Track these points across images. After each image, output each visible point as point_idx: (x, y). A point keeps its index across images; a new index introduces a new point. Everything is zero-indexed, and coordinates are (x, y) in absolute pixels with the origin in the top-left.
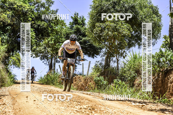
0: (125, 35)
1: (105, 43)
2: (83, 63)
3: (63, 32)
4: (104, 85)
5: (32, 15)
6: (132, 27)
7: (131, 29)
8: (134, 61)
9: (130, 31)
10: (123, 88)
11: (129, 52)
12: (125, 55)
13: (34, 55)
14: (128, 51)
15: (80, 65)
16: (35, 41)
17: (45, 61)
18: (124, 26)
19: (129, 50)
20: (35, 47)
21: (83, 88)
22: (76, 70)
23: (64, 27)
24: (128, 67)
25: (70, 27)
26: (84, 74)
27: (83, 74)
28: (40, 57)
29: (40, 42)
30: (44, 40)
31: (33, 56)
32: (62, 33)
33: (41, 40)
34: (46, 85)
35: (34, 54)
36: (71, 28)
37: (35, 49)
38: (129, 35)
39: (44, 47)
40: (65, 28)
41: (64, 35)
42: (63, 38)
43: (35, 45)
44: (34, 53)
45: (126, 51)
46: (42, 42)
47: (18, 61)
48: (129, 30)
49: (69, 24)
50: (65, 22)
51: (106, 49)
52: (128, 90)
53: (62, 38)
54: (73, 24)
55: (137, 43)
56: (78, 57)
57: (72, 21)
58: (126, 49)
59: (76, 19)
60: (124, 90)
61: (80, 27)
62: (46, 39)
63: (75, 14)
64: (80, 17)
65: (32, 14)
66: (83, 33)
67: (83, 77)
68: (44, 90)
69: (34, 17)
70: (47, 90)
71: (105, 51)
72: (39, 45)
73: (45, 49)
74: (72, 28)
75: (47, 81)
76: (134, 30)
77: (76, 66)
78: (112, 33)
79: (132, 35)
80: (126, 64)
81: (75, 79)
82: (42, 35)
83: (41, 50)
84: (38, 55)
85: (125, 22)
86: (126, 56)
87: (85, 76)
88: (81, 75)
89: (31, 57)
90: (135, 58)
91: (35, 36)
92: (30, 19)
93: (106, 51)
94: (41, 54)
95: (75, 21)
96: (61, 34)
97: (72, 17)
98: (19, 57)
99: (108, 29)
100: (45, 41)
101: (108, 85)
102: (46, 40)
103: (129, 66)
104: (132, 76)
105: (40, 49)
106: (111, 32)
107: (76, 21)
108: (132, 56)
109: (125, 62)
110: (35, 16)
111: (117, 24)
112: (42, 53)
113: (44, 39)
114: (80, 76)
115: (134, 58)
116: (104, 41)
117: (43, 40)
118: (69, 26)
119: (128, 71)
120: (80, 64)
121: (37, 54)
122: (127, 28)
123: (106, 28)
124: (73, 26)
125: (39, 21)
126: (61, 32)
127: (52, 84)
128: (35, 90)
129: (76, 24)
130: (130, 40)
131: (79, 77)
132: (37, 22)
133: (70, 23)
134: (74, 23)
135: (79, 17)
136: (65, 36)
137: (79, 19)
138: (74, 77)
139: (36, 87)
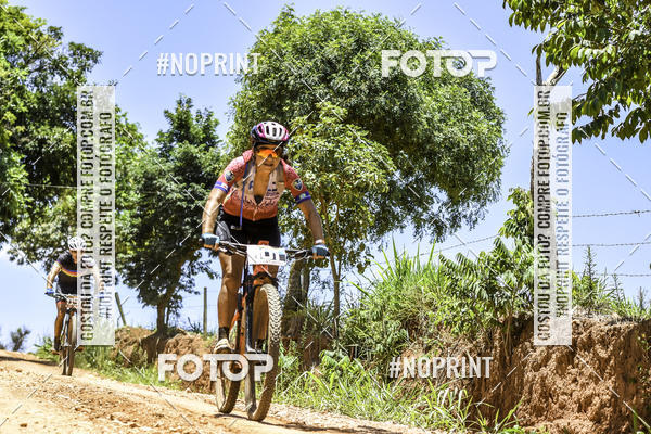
0: (368, 185)
1: (288, 212)
2: (205, 289)
3: (131, 170)
4: (285, 370)
5: (15, 103)
6: (394, 155)
7: (390, 161)
8: (399, 284)
9: (386, 169)
10: (357, 383)
11: (380, 249)
12: (363, 260)
13: (22, 255)
14: (375, 246)
15: (196, 293)
16: (27, 203)
18: (361, 149)
19: (379, 243)
20: (25, 224)
21: (203, 382)
22: (178, 315)
23: (136, 149)
24: (376, 305)
25: (161, 149)
26: (209, 329)
27: (205, 328)
28: (45, 260)
29: (46, 203)
30: (59, 196)
31: (17, 255)
32: (130, 174)
33: (50, 198)
35: (24, 249)
36: (162, 155)
37: (25, 232)
38: (380, 186)
39: (59, 226)
40: (140, 155)
41: (135, 180)
42: (132, 193)
43: (26, 215)
44: (23, 245)
45: (367, 244)
46: (54, 203)
48: (381, 166)
49: (157, 140)
50: (139, 132)
51: (295, 235)
52: (374, 392)
53: (128, 190)
54: (172, 141)
55: (409, 217)
56: (187, 263)
57: (167, 127)
58: (368, 237)
59: (181, 120)
60: (359, 391)
61: (197, 150)
62: (69, 194)
63: (180, 103)
64: (199, 112)
65: (18, 100)
66: (209, 174)
67: (205, 339)
69: (25, 109)
70: (70, 386)
71: (290, 243)
72: (43, 217)
73: (62, 231)
74: (165, 153)
76: (398, 168)
77: (180, 298)
78: (317, 177)
79: (392, 184)
80: (366, 294)
81: (175, 347)
82: (55, 180)
83: (48, 236)
84: (36, 254)
85: (367, 137)
86: (368, 263)
87: (212, 335)
88: (196, 331)
89: (12, 259)
90: (403, 271)
91: (25, 181)
92: (9, 116)
93: (295, 244)
94: (50, 251)
95: (177, 128)
96: (126, 174)
97: (166, 112)
99: (301, 160)
100: (65, 199)
101: (301, 370)
102: (69, 197)
103: (379, 301)
104: (389, 340)
105: (44, 230)
106: (314, 172)
107: (181, 128)
108: (393, 265)
109: (365, 284)
110: (29, 108)
111: (338, 142)
112: (51, 245)
113: (59, 193)
114: (191, 337)
115: (399, 271)
116: (286, 206)
117: (56, 199)
118: (156, 145)
119: (374, 320)
120: (195, 289)
121: (34, 249)
122: (376, 160)
123: (297, 157)
124: (171, 148)
125: (44, 124)
126: (125, 168)
127: (89, 365)
128: (25, 385)
129: (181, 140)
130: (384, 202)
131: (191, 341)
132: (37, 128)
133: (161, 134)
134: (176, 135)
135: (193, 113)
136: (139, 182)
137: (195, 122)
138: (171, 340)
139: (28, 374)
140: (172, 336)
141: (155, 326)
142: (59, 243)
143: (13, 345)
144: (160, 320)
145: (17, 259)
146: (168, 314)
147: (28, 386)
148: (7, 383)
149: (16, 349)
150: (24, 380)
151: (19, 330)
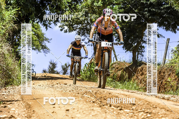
16: (68, 3)
17: (86, 38)
22: (143, 55)
28: (78, 30)
29: (77, 3)
31: (64, 28)
34: (88, 83)
35: (67, 25)
39: (84, 13)
43: (68, 9)
44: (67, 23)
46: (81, 3)
47: (37, 39)
68: (84, 90)
72: (76, 9)
73: (86, 16)
75: (90, 75)
77: (143, 47)
81: (141, 71)
83: (78, 19)
84: (73, 28)
89: (61, 30)
94: (80, 26)
98: (38, 32)
112: (81, 23)
121: (72, 25)
128: (68, 91)
138: (140, 68)
139: (70, 85)
140: (140, 66)
141: (132, 61)
142: (84, 22)
143: (63, 72)
144: (134, 58)
145: (64, 30)
146: (138, 55)
147: (70, 91)
148: (60, 90)
149: (64, 73)
150: (68, 89)
151: (66, 65)
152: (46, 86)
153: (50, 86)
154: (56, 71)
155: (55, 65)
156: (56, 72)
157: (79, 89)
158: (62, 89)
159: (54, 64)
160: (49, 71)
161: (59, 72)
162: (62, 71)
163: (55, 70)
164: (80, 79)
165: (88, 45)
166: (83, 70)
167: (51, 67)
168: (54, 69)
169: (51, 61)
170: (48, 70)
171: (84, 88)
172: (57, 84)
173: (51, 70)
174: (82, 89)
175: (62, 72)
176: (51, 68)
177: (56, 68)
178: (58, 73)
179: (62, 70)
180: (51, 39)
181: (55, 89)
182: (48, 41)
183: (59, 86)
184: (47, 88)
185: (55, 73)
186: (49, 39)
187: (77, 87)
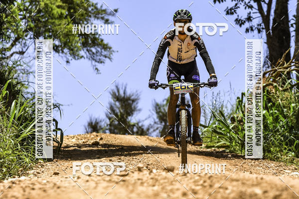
152: (99, 178)
153: (115, 178)
154: (134, 125)
155: (130, 105)
156: (135, 130)
157: (217, 185)
158: (156, 188)
159: (129, 99)
160: (110, 125)
161: (145, 128)
162: (155, 123)
163: (133, 119)
164: (221, 150)
165: (247, 30)
166: (233, 120)
167: (117, 111)
168: (129, 118)
169: (118, 91)
170: (108, 122)
171: (235, 183)
172: (140, 169)
173: (116, 123)
174: (227, 184)
175: (156, 126)
176: (116, 115)
177: (135, 113)
178: (142, 132)
179: (157, 120)
180: (116, 11)
181: (131, 188)
182: (103, 18)
183: (145, 179)
184: (105, 184)
185: (133, 134)
186: (109, 11)
187: (210, 177)
